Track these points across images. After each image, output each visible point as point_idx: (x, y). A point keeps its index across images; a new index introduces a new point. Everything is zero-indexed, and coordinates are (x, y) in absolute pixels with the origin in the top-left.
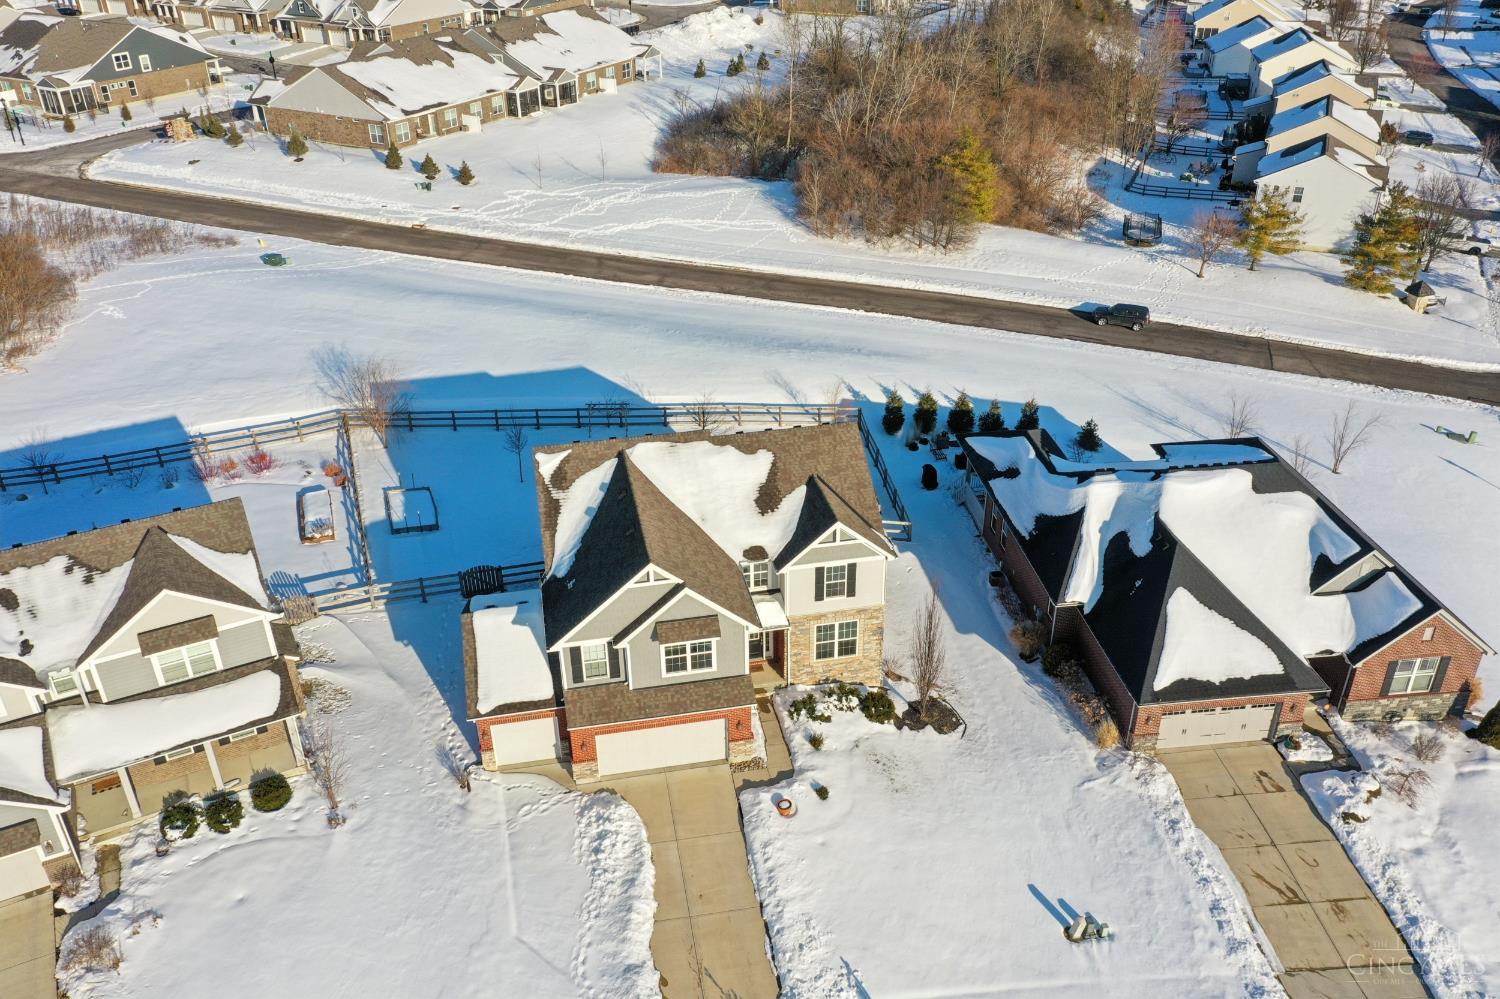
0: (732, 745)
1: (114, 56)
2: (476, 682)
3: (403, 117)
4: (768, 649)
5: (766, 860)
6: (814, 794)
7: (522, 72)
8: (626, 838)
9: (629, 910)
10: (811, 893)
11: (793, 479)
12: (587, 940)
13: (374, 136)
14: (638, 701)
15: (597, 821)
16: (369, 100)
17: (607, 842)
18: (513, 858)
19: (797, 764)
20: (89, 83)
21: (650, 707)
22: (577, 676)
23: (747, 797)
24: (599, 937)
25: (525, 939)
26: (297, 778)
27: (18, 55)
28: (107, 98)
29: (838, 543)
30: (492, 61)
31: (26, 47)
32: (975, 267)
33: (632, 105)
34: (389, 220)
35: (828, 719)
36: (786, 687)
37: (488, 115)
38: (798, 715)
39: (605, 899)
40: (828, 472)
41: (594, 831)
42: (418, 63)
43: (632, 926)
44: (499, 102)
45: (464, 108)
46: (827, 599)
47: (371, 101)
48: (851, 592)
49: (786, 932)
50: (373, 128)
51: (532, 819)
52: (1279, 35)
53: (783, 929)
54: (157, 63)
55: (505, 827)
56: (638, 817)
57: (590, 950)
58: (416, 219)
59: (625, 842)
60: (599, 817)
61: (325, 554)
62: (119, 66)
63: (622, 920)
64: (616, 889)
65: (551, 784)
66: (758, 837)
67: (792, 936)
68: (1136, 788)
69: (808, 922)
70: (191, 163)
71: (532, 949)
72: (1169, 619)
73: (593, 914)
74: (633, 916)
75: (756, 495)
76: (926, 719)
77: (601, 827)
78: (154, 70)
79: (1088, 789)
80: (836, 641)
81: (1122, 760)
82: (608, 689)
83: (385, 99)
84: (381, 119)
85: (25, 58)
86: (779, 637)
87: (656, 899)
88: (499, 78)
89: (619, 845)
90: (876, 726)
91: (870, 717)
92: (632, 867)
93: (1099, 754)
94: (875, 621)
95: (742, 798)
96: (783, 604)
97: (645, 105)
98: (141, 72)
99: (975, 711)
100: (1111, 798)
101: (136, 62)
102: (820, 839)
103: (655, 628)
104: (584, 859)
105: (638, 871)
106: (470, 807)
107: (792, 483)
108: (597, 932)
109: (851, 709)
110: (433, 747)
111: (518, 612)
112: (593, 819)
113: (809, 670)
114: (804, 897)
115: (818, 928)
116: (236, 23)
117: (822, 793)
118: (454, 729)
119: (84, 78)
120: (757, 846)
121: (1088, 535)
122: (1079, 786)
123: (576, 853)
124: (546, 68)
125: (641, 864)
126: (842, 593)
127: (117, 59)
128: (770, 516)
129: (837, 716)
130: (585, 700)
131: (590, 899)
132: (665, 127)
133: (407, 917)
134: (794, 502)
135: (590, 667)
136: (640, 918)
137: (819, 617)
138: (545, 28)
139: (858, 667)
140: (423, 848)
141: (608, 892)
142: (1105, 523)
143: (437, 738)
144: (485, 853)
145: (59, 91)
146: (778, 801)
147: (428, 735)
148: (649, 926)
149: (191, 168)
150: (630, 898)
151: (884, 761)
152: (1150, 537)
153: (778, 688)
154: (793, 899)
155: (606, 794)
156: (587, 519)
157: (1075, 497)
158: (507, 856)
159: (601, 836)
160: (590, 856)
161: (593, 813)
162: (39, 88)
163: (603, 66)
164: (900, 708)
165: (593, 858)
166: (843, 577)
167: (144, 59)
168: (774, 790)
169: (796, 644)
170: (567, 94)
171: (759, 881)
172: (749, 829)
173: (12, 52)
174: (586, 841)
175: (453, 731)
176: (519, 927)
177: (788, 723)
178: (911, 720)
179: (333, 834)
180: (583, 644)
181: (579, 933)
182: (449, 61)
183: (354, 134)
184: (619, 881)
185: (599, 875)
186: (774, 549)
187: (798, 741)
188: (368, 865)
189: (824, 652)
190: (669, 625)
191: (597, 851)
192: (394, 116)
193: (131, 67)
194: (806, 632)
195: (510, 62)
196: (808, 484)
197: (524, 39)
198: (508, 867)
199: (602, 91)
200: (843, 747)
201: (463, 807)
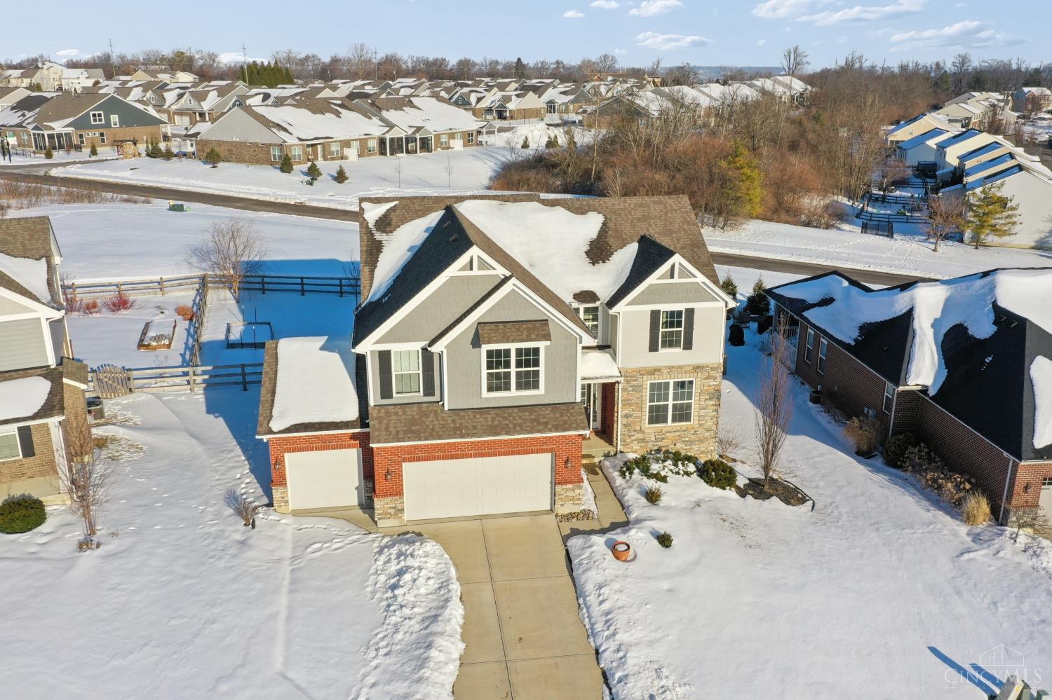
0: (559, 488)
1: (91, 113)
2: (273, 401)
3: (298, 142)
4: (594, 420)
5: (601, 603)
6: (655, 542)
7: (391, 126)
8: (431, 575)
9: (429, 646)
10: (659, 640)
11: (624, 236)
12: (371, 679)
13: (275, 156)
14: (454, 421)
15: (398, 557)
16: (273, 129)
17: (407, 577)
18: (291, 591)
19: (633, 516)
20: (70, 130)
21: (466, 428)
22: (386, 391)
23: (575, 543)
24: (387, 677)
25: (291, 675)
26: (57, 504)
27: (24, 115)
28: (82, 142)
29: (676, 280)
30: (370, 118)
31: (30, 110)
32: (748, 240)
33: (473, 155)
34: (276, 199)
35: (664, 479)
36: (615, 455)
37: (364, 152)
38: (631, 473)
39: (400, 636)
40: (660, 234)
41: (393, 568)
42: (314, 112)
43: (431, 664)
44: (373, 144)
45: (346, 144)
46: (662, 351)
47: (275, 130)
48: (688, 345)
49: (632, 680)
50: (274, 150)
51: (322, 556)
52: (952, 135)
53: (626, 676)
54: (123, 122)
55: (288, 562)
56: (446, 556)
57: (374, 690)
58: (299, 199)
59: (429, 578)
60: (399, 555)
61: (157, 356)
62: (95, 120)
63: (419, 657)
64: (415, 625)
65: (348, 526)
66: (590, 580)
67: (639, 684)
68: (1028, 562)
69: (658, 671)
70: (132, 169)
71: (298, 687)
72: (1034, 382)
73: (383, 651)
74: (433, 653)
75: (587, 248)
76: (771, 491)
77: (402, 564)
78: (121, 126)
79: (970, 560)
80: (671, 403)
81: (1001, 535)
82: (420, 409)
83: (286, 130)
84: (280, 142)
85: (27, 117)
86: (608, 390)
87: (463, 640)
88: (375, 128)
89: (421, 581)
90: (717, 491)
91: (710, 482)
92: (435, 604)
93: (970, 530)
94: (712, 382)
95: (568, 544)
96: (614, 356)
97: (484, 157)
98: (111, 127)
99: (820, 492)
100: (999, 569)
101: (108, 120)
102: (665, 585)
103: (477, 328)
104: (378, 595)
105: (443, 607)
106: (251, 542)
107: (623, 240)
108: (385, 672)
109: (688, 474)
110: (224, 491)
111: (327, 340)
112: (393, 557)
113: (640, 436)
114: (651, 643)
115: (672, 678)
116: (191, 119)
117: (665, 540)
118: (251, 478)
119: (65, 127)
120: (589, 587)
121: (921, 328)
122: (958, 557)
123: (369, 589)
124: (410, 127)
125: (447, 600)
126: (677, 344)
127: (94, 115)
128: (600, 266)
129: (672, 478)
130: (393, 418)
131: (380, 636)
132: (497, 169)
133: (145, 645)
134: (625, 256)
135: (401, 377)
136: (442, 657)
137: (654, 371)
138: (411, 104)
139: (693, 437)
140: (185, 577)
141: (403, 629)
142: (936, 320)
143: (231, 484)
144: (259, 585)
145: (46, 133)
146: (613, 546)
147: (219, 482)
148: (453, 668)
149: (131, 172)
150: (431, 634)
151: (731, 520)
152: (992, 321)
153: (607, 456)
154: (636, 644)
155: (411, 536)
156: (409, 255)
157: (900, 302)
158: (285, 590)
159: (400, 573)
160: (386, 592)
161: (394, 551)
162: (32, 132)
163: (453, 131)
164: (741, 482)
165: (389, 594)
166: (679, 325)
167: (114, 118)
168: (608, 536)
169: (627, 403)
170: (425, 145)
171: (592, 625)
172: (580, 571)
173: (20, 113)
174: (382, 578)
175: (248, 480)
176: (286, 662)
177: (619, 481)
178: (754, 490)
179: (78, 557)
180: (394, 348)
181: (362, 671)
182: (338, 114)
183: (260, 155)
184: (419, 618)
185: (395, 611)
186: (605, 294)
187: (632, 496)
188: (114, 589)
189: (657, 415)
190: (493, 326)
191: (394, 587)
192: (291, 140)
193: (103, 122)
194: (638, 388)
195: (382, 119)
196: (639, 242)
197: (396, 109)
198: (284, 600)
199: (452, 148)
200: (684, 505)
201: (243, 543)
